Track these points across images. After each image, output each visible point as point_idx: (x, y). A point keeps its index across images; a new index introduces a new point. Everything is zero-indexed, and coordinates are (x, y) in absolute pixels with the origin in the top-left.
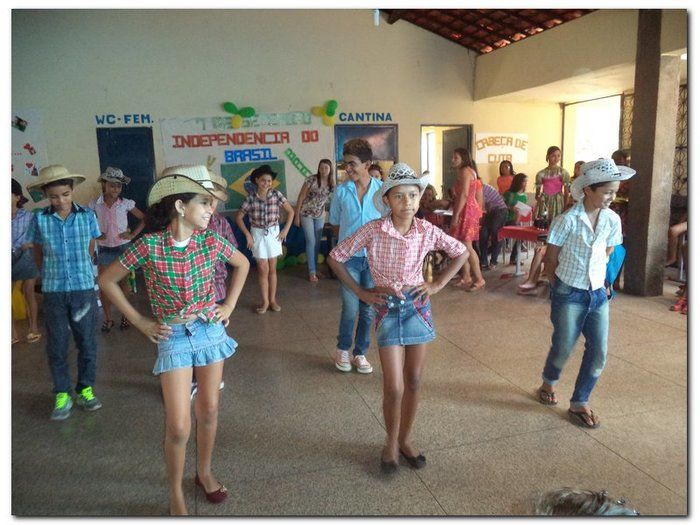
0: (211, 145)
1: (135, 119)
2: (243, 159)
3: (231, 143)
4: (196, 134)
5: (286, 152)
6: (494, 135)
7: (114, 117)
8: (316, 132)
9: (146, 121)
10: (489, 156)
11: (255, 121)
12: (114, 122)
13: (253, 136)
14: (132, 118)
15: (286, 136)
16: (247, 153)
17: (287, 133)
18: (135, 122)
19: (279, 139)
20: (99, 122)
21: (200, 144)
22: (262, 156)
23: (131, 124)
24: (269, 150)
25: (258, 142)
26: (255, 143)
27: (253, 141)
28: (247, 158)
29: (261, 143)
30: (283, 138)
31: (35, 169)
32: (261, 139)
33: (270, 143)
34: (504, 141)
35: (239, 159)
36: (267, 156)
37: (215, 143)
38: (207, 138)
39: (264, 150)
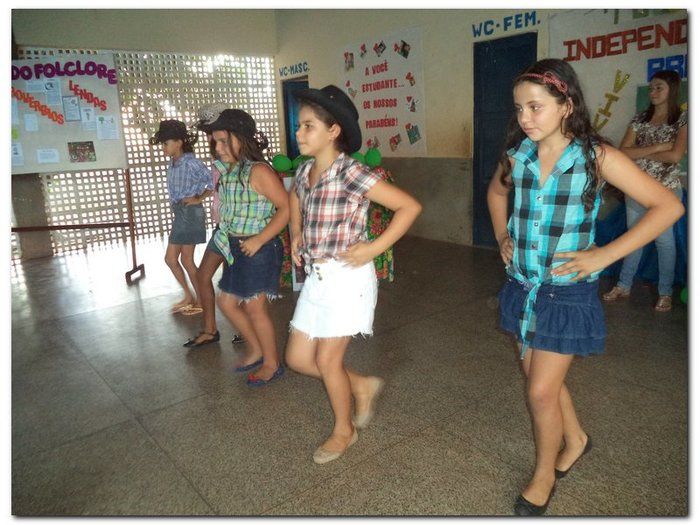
0: (625, 50)
1: (517, 21)
4: (601, 34)
7: (491, 23)
9: (530, 22)
12: (492, 31)
14: (513, 21)
18: (518, 26)
20: (477, 33)
21: (606, 52)
23: (512, 31)
31: (413, 104)
37: (632, 47)
38: (618, 39)
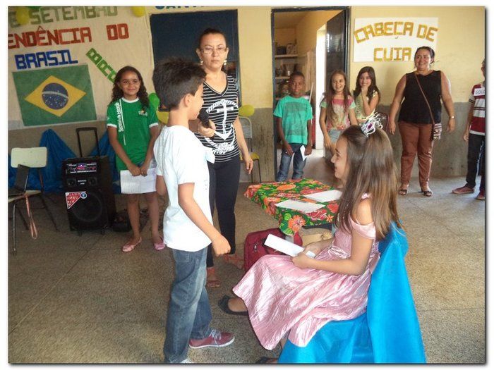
2: (38, 65)
3: (21, 45)
5: (88, 54)
6: (384, 20)
8: (125, 26)
10: (376, 50)
11: (48, 15)
13: (46, 35)
15: (87, 33)
16: (41, 56)
17: (88, 29)
19: (79, 37)
22: (60, 60)
24: (68, 51)
25: (53, 42)
26: (50, 44)
27: (46, 41)
28: (43, 63)
29: (57, 43)
30: (83, 35)
32: (56, 37)
33: (67, 43)
34: (400, 28)
35: (33, 65)
36: (67, 60)
39: (62, 52)
